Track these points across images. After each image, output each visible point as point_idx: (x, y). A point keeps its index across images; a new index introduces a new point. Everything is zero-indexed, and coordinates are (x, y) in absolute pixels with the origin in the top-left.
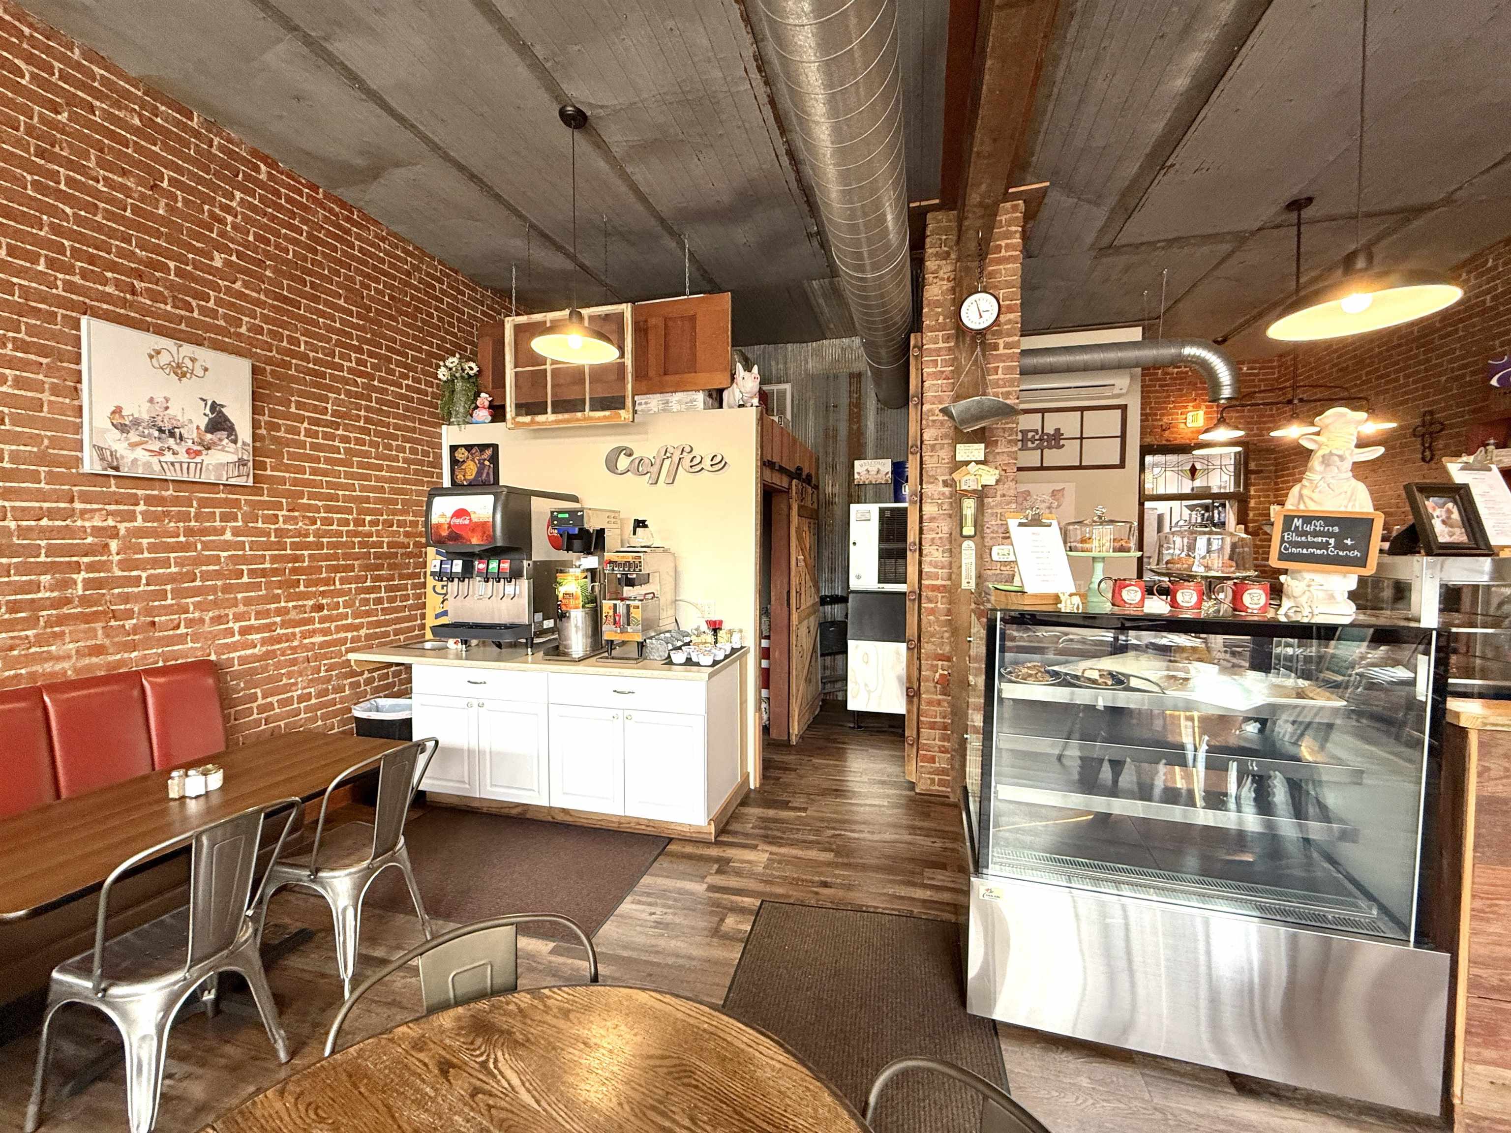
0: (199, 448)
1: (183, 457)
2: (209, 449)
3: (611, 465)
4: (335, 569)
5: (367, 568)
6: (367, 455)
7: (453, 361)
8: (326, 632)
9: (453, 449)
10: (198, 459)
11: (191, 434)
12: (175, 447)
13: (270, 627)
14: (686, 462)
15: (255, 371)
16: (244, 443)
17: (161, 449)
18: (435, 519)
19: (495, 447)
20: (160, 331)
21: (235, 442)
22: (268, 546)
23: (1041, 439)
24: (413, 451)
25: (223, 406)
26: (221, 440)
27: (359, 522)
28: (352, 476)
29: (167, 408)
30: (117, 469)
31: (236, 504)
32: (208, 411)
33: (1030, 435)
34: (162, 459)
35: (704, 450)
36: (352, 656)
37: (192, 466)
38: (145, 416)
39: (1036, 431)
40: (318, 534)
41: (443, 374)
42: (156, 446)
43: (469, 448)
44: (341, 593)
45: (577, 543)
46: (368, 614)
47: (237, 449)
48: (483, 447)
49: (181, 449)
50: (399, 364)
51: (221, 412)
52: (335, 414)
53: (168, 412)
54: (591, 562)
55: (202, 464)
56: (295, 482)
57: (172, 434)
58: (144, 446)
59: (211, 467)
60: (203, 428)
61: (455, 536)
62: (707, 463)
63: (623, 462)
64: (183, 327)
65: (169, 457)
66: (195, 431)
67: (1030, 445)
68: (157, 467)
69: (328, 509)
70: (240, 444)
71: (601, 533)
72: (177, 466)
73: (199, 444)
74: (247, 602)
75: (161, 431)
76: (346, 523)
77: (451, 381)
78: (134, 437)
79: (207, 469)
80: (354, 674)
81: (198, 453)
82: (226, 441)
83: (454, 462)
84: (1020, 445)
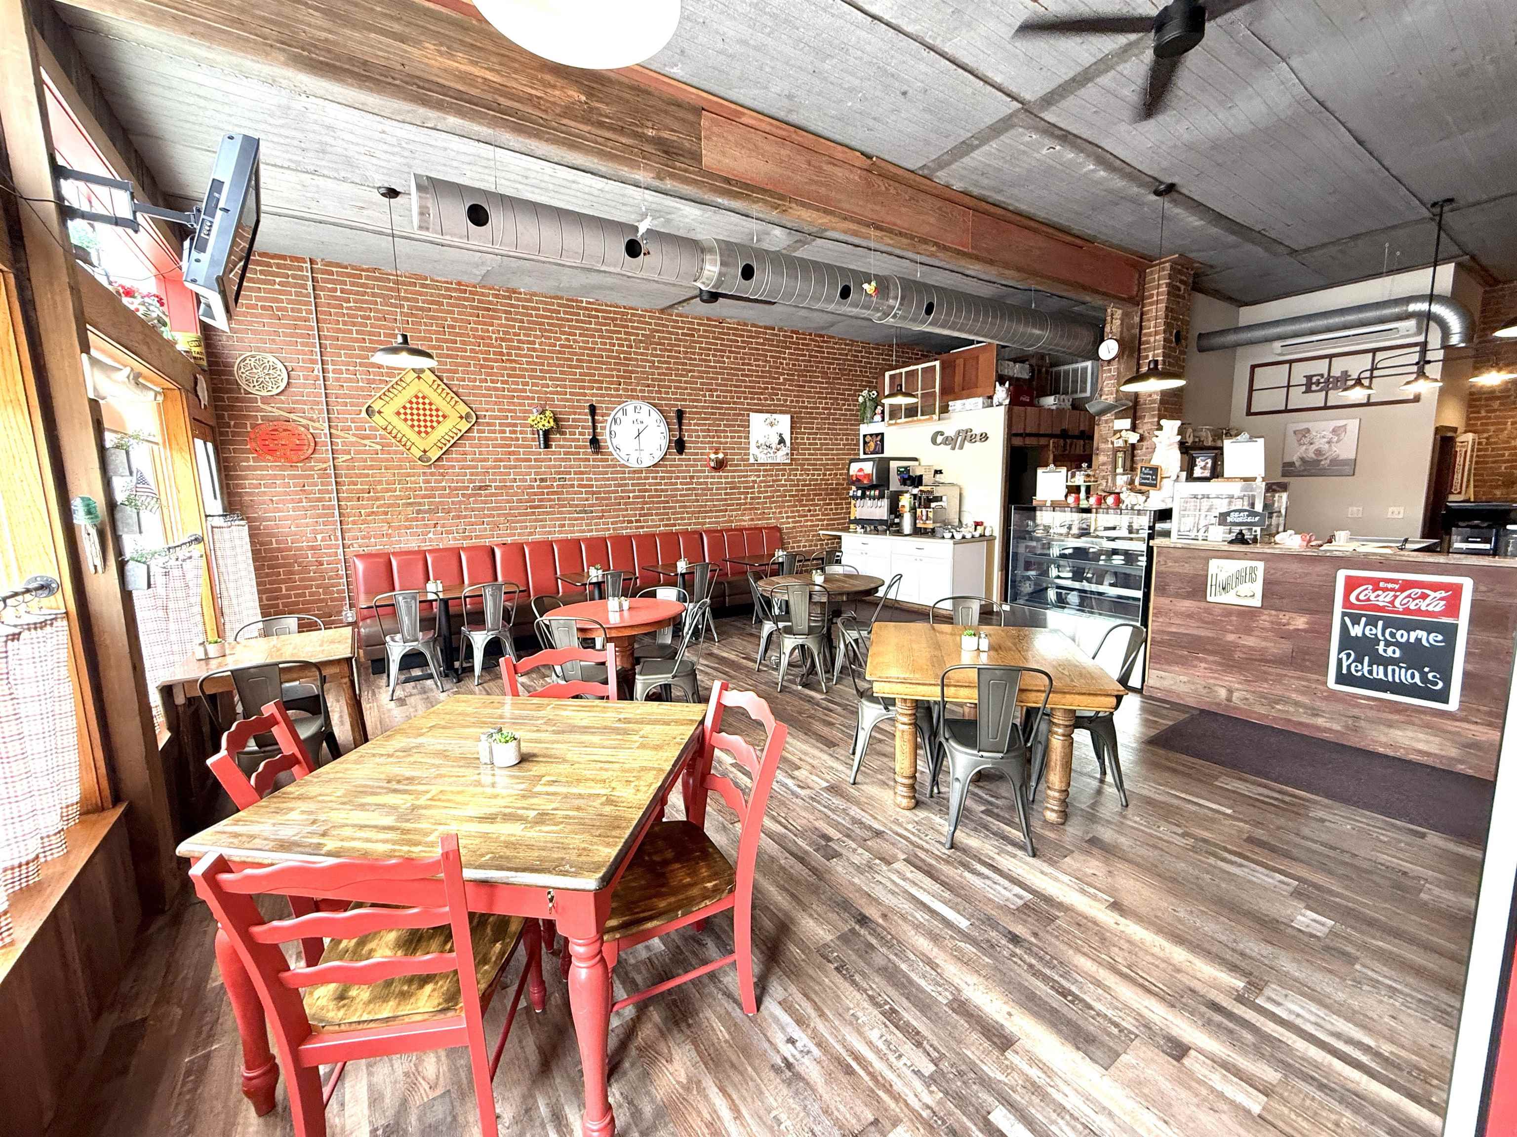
0: (777, 450)
1: (772, 454)
2: (779, 450)
3: (934, 441)
4: (815, 495)
5: (827, 494)
6: (827, 444)
7: (865, 393)
8: (812, 521)
9: (865, 436)
10: (776, 455)
11: (774, 446)
12: (770, 451)
13: (794, 517)
14: (968, 438)
15: (792, 418)
17: (767, 452)
18: (851, 473)
19: (882, 434)
20: (768, 412)
22: (794, 485)
23: (1327, 381)
24: (847, 439)
25: (783, 434)
26: (782, 447)
27: (825, 475)
28: (822, 454)
29: (769, 438)
30: (757, 461)
31: (785, 470)
32: (779, 437)
33: (1314, 379)
34: (767, 456)
35: (977, 431)
36: (821, 532)
37: (774, 457)
38: (764, 442)
39: (1322, 375)
40: (810, 480)
41: (861, 399)
43: (871, 435)
44: (817, 505)
45: (908, 482)
46: (828, 515)
47: (786, 449)
48: (877, 435)
49: (772, 452)
50: (842, 399)
51: (782, 436)
52: (817, 429)
54: (915, 491)
56: (803, 459)
57: (770, 447)
58: (763, 452)
59: (779, 457)
60: (778, 443)
61: (858, 480)
62: (978, 438)
63: (940, 439)
64: (774, 408)
65: (769, 455)
67: (1314, 387)
68: (766, 459)
69: (814, 470)
70: (787, 447)
71: (921, 476)
72: (770, 458)
74: (788, 507)
75: (767, 446)
76: (819, 475)
77: (865, 402)
78: (761, 449)
80: (821, 540)
81: (776, 452)
83: (865, 443)
84: (1303, 388)
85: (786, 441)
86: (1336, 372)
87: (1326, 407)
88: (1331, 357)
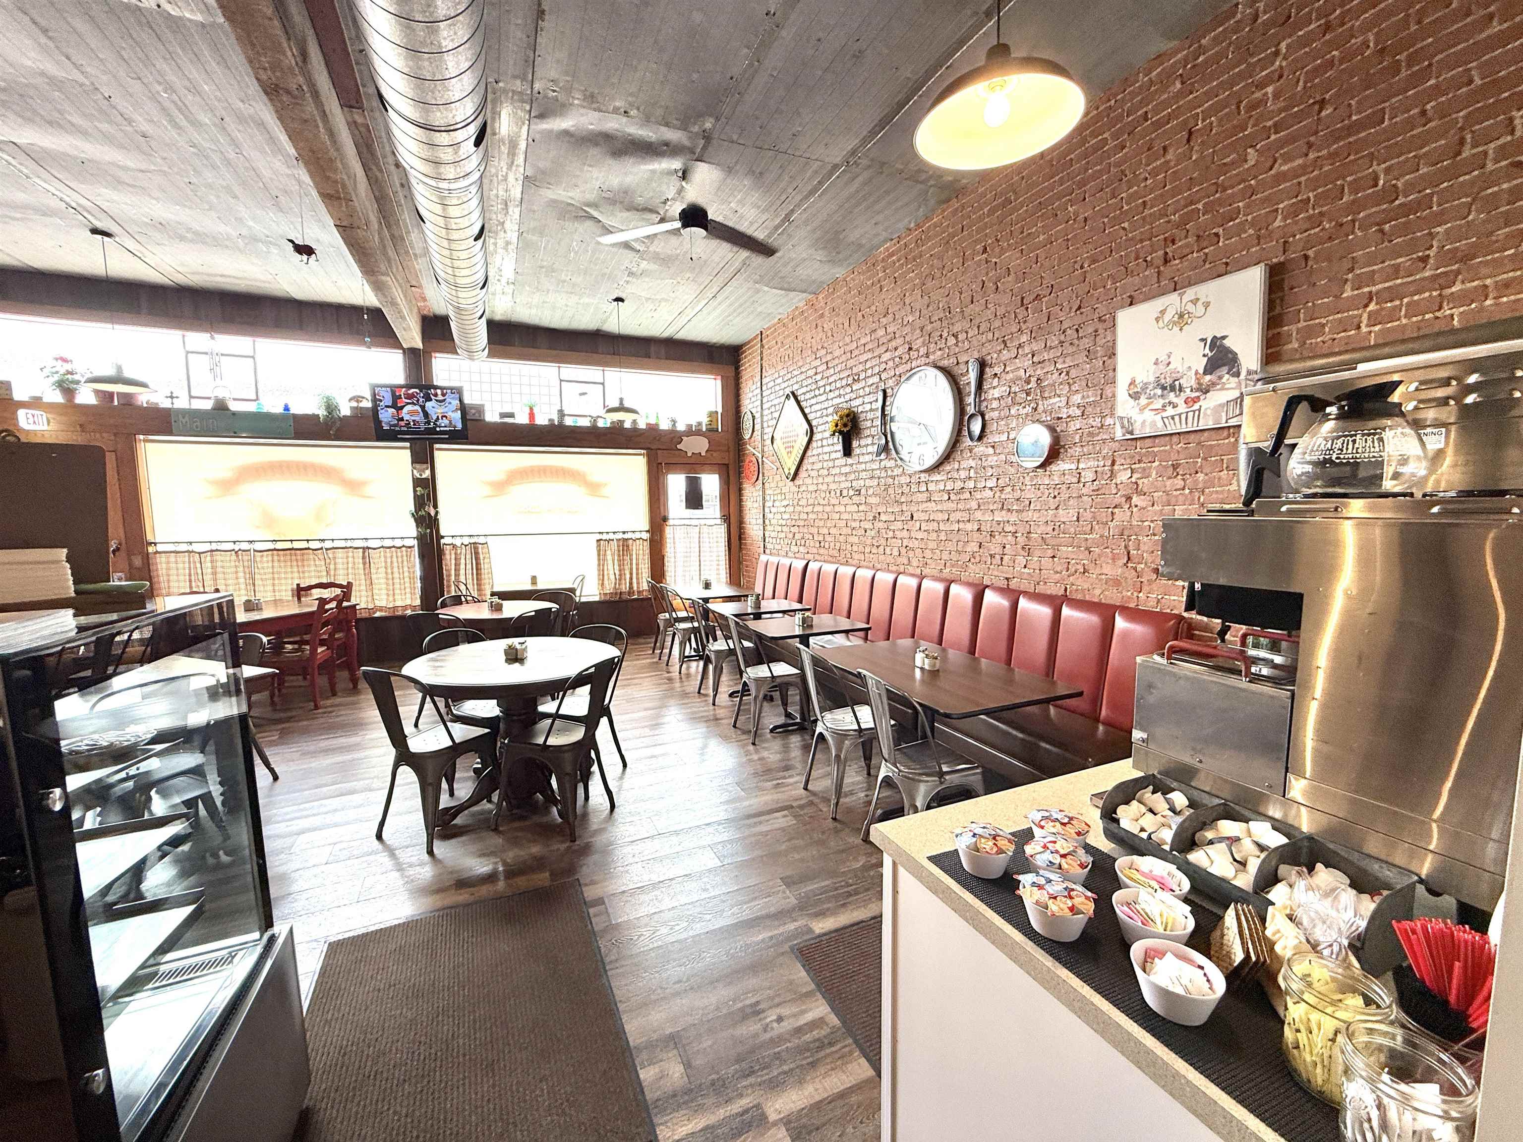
0: (1197, 394)
1: (1182, 408)
2: (1207, 391)
10: (1196, 406)
11: (1189, 381)
12: (1175, 400)
15: (1270, 274)
16: (1249, 373)
17: (1164, 406)
21: (1238, 374)
25: (1224, 338)
26: (1220, 378)
29: (1169, 364)
30: (1131, 433)
32: (1207, 351)
34: (1165, 414)
37: (1191, 415)
38: (1152, 379)
42: (1158, 404)
47: (1240, 382)
49: (1180, 401)
51: (1222, 346)
53: (1171, 366)
55: (1199, 410)
57: (1172, 388)
58: (1151, 407)
59: (1209, 412)
60: (1201, 371)
64: (1208, 265)
65: (1170, 411)
66: (1194, 377)
68: (1160, 424)
70: (1243, 373)
72: (1177, 418)
73: (1197, 390)
75: (1164, 388)
78: (1143, 401)
79: (1205, 414)
81: (1196, 400)
82: (1227, 376)
85: (1239, 356)
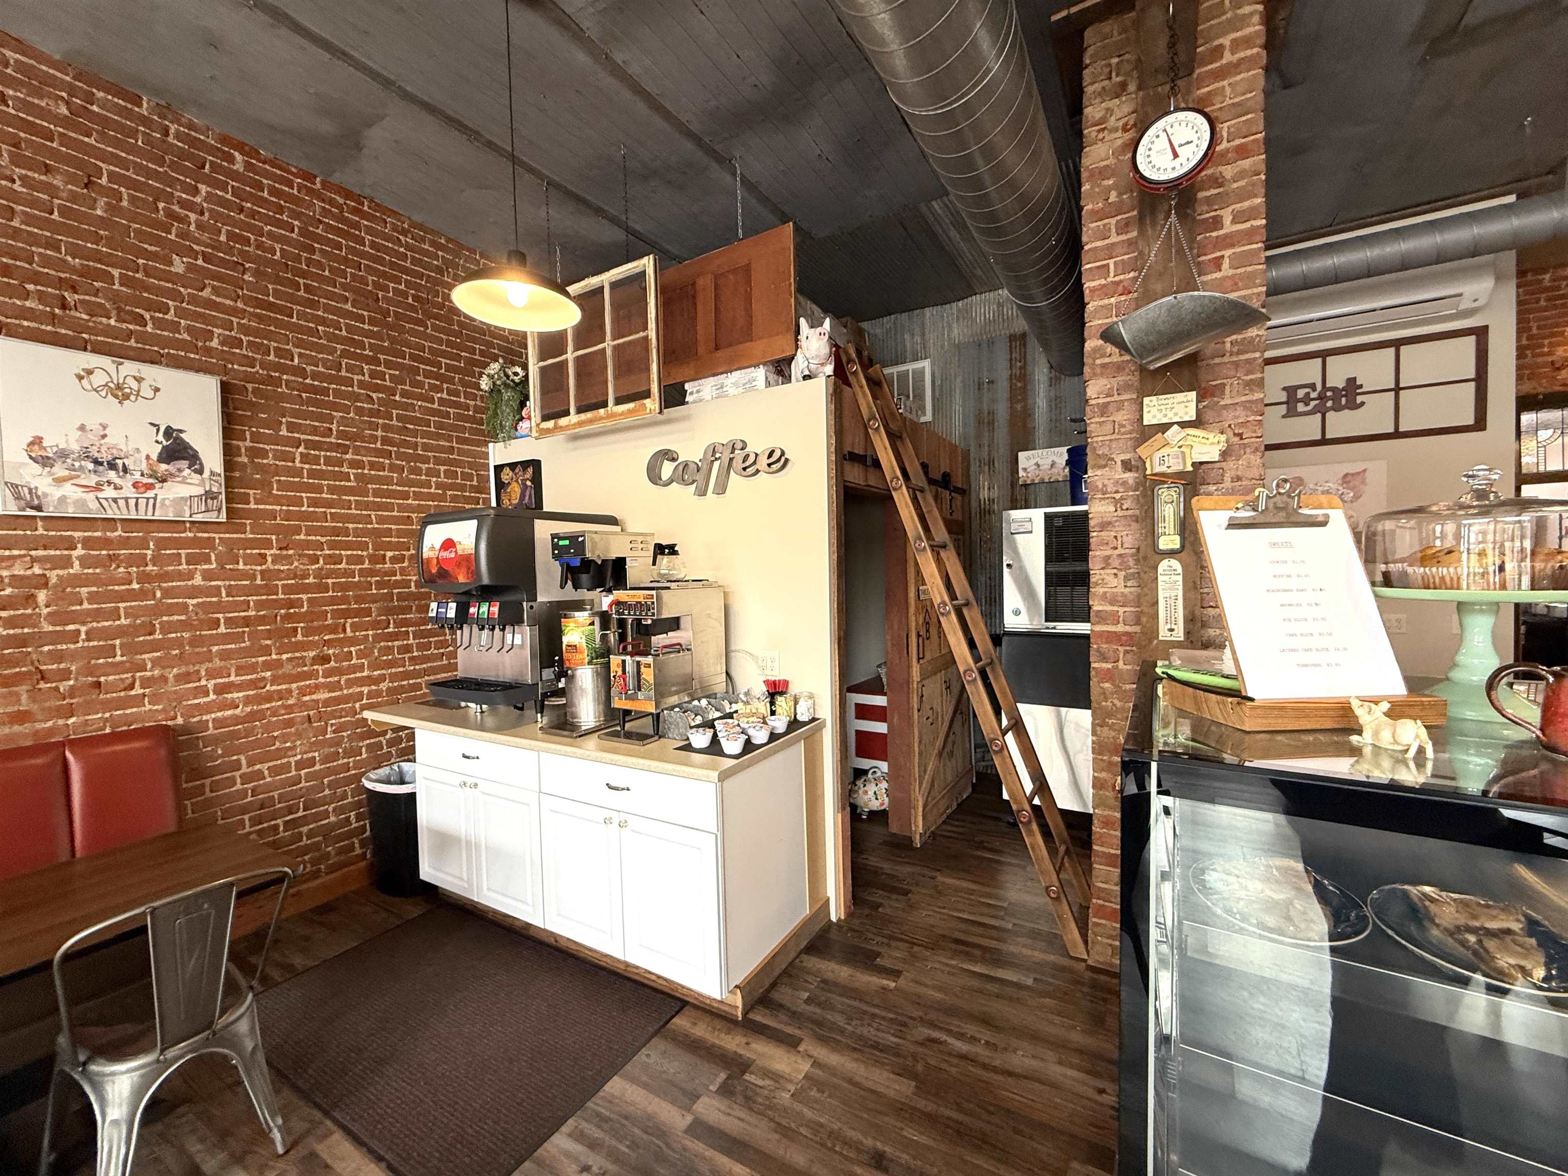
0: (151, 481)
1: (129, 491)
2: (164, 481)
3: (654, 475)
4: (346, 614)
5: (389, 611)
6: (388, 481)
7: (494, 367)
8: (331, 687)
10: (150, 494)
11: (138, 465)
12: (118, 481)
13: (253, 684)
14: (738, 464)
15: (225, 389)
16: (212, 473)
17: (98, 484)
18: (427, 554)
20: (99, 349)
21: (200, 472)
22: (254, 590)
23: (1322, 397)
24: (450, 474)
25: (181, 431)
26: (180, 470)
27: (374, 559)
28: (367, 506)
29: (104, 437)
30: (39, 508)
31: (210, 543)
32: (160, 438)
33: (1301, 393)
34: (100, 495)
35: (758, 445)
36: (368, 715)
37: (142, 502)
38: (75, 447)
39: (1313, 386)
40: (318, 574)
41: (485, 384)
42: (92, 480)
44: (353, 642)
46: (390, 664)
47: (203, 480)
49: (127, 483)
51: (178, 438)
52: (342, 435)
53: (106, 440)
55: (155, 499)
56: (288, 516)
57: (112, 466)
58: (76, 481)
59: (167, 502)
60: (154, 457)
61: (443, 574)
62: (763, 461)
63: (667, 469)
64: (132, 343)
65: (109, 492)
66: (144, 461)
67: (1301, 407)
68: (94, 505)
69: (333, 545)
70: (206, 474)
72: (122, 503)
73: (151, 476)
74: (225, 656)
75: (97, 462)
76: (359, 560)
77: (495, 390)
78: (60, 470)
79: (163, 504)
80: (372, 734)
81: (150, 487)
82: (187, 471)
84: (1283, 409)
85: (201, 455)
86: (1337, 380)
87: (1324, 441)
88: (1323, 355)
